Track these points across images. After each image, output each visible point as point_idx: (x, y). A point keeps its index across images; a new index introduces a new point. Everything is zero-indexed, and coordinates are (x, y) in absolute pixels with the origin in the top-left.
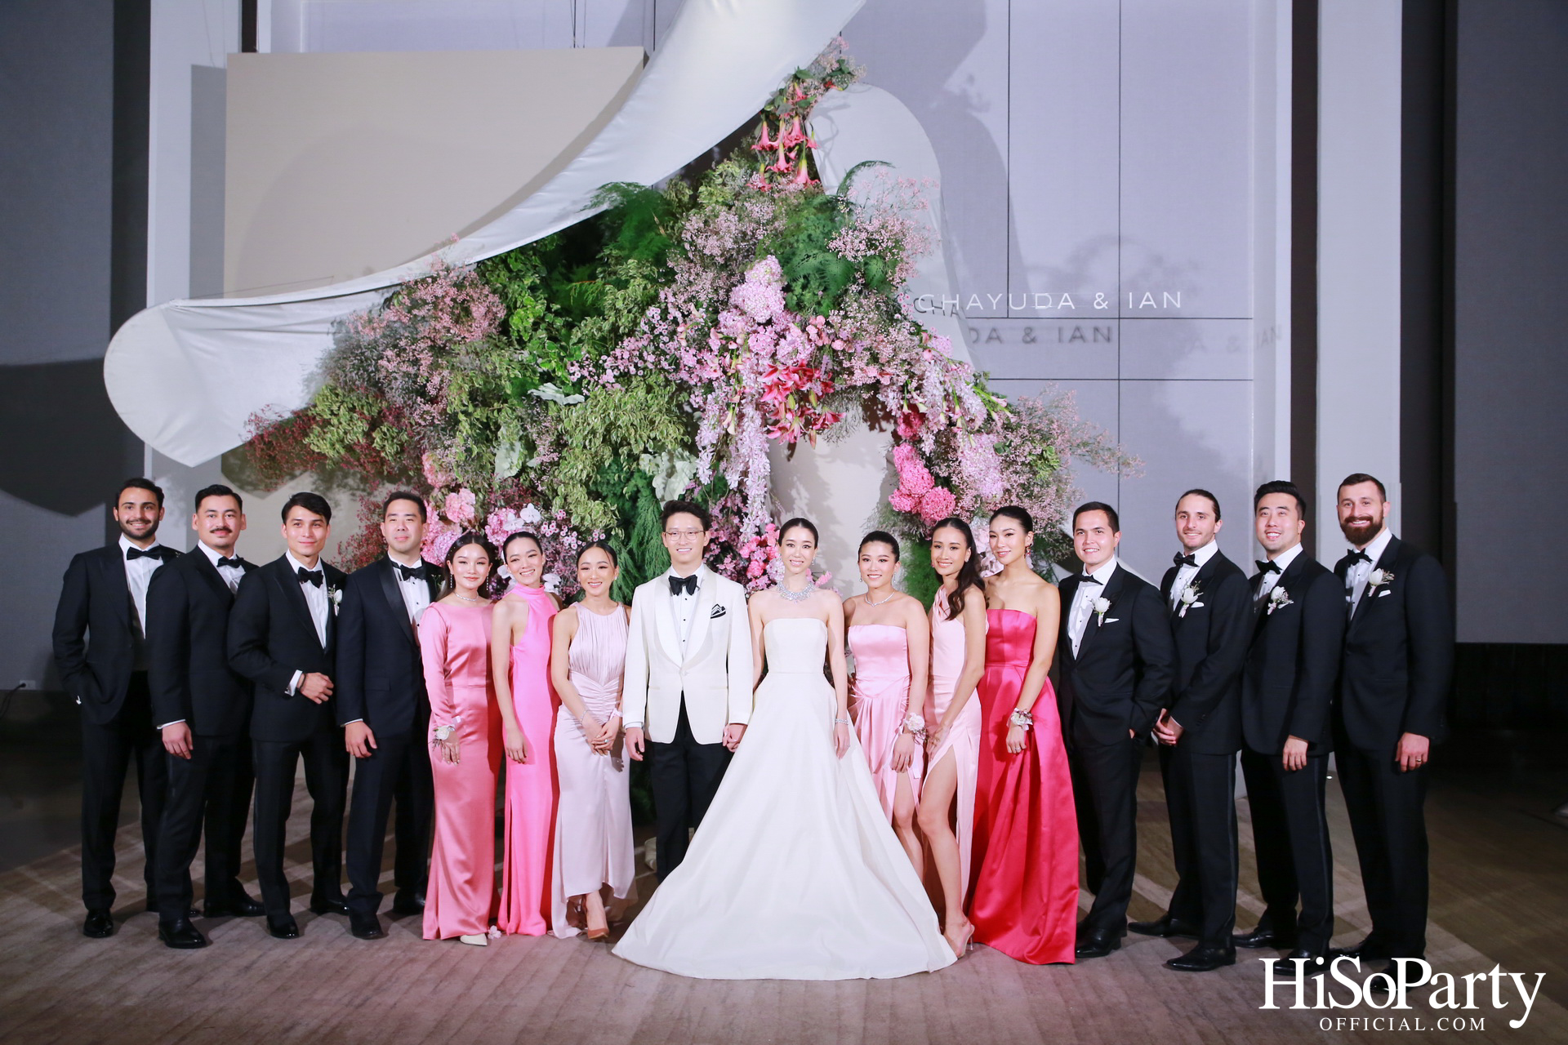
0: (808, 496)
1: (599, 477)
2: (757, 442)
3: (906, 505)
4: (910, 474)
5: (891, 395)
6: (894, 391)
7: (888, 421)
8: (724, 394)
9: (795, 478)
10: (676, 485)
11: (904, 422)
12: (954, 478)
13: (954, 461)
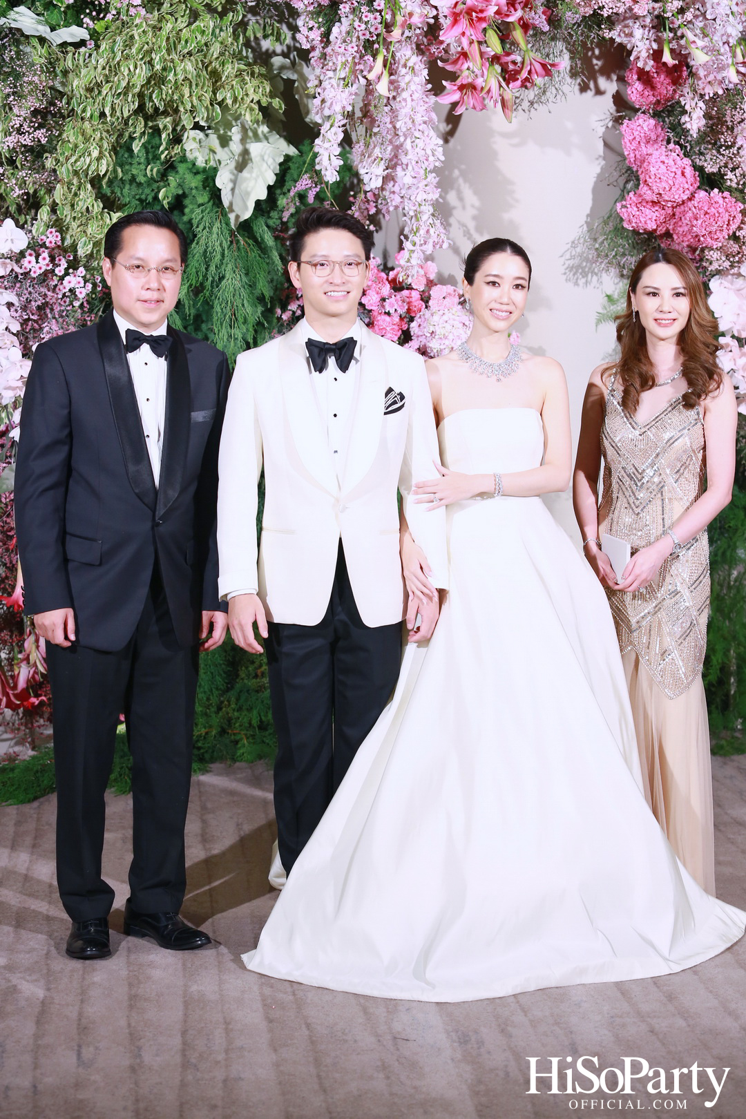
0: (477, 203)
1: (119, 170)
2: (421, 109)
3: (649, 219)
4: (662, 166)
5: (638, 33)
6: (644, 27)
7: (609, 78)
8: (363, 26)
9: (456, 173)
10: (251, 184)
11: (639, 79)
12: (730, 175)
13: (728, 147)
